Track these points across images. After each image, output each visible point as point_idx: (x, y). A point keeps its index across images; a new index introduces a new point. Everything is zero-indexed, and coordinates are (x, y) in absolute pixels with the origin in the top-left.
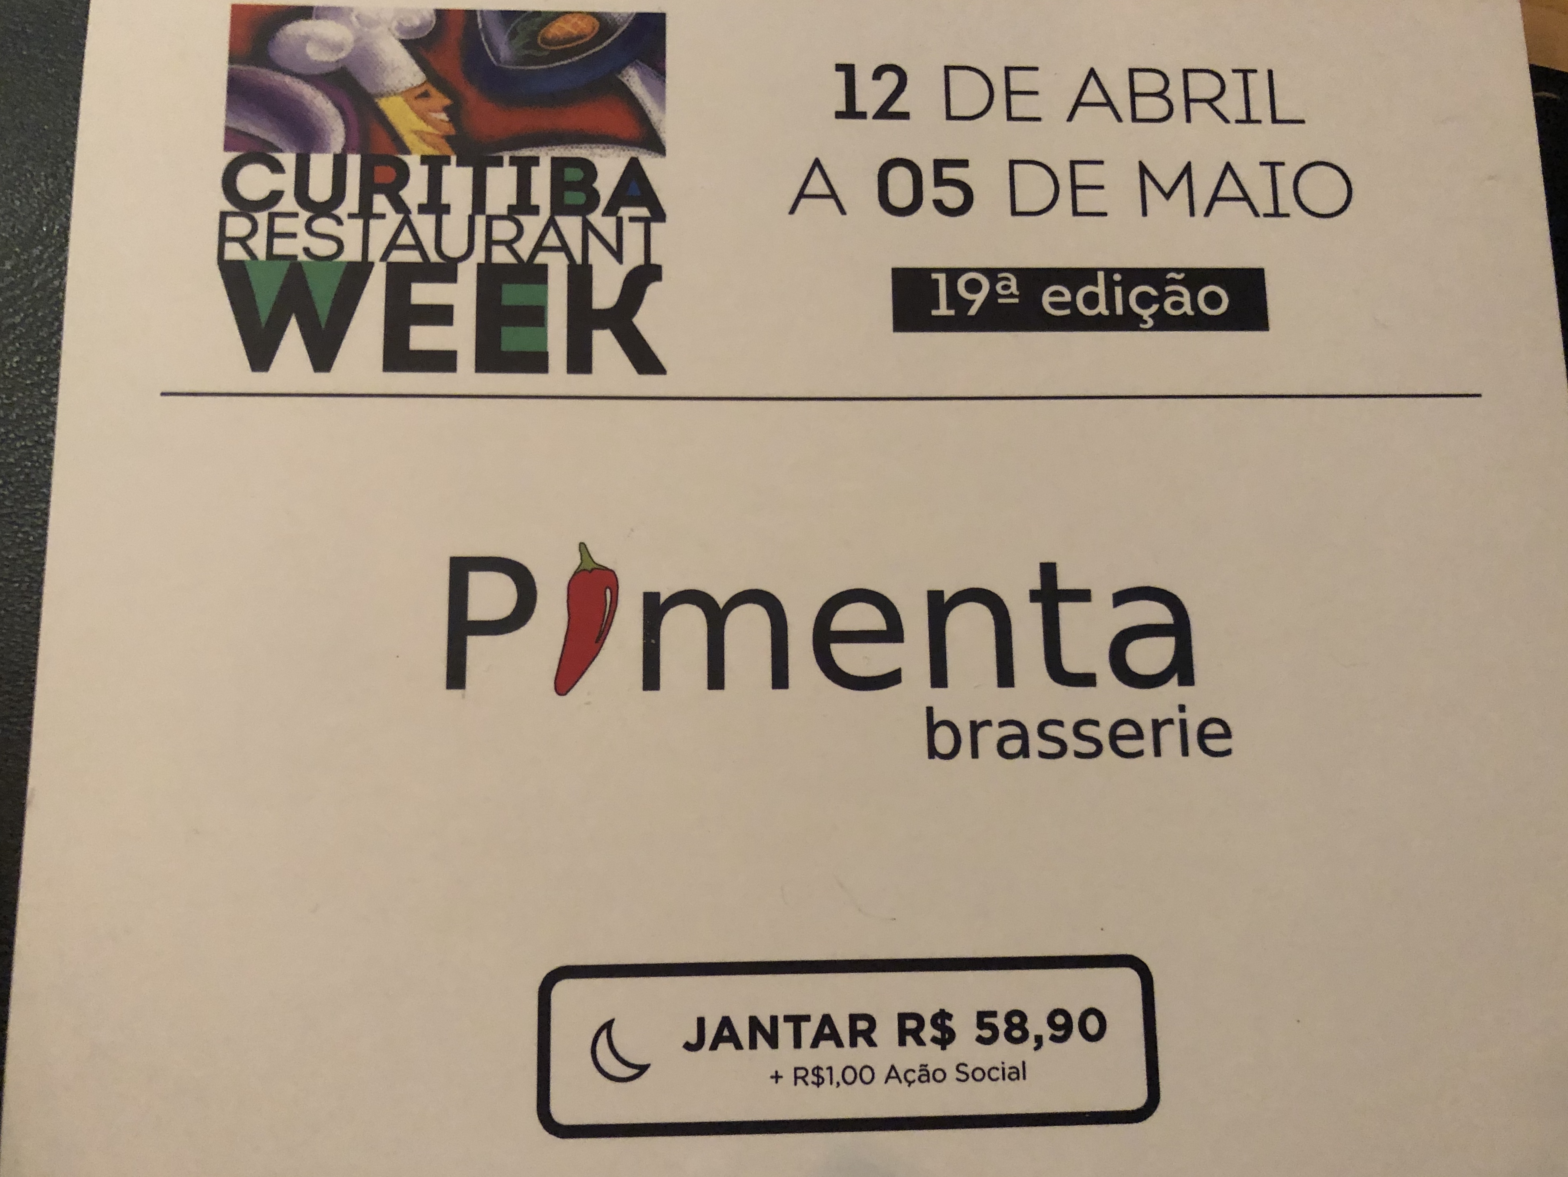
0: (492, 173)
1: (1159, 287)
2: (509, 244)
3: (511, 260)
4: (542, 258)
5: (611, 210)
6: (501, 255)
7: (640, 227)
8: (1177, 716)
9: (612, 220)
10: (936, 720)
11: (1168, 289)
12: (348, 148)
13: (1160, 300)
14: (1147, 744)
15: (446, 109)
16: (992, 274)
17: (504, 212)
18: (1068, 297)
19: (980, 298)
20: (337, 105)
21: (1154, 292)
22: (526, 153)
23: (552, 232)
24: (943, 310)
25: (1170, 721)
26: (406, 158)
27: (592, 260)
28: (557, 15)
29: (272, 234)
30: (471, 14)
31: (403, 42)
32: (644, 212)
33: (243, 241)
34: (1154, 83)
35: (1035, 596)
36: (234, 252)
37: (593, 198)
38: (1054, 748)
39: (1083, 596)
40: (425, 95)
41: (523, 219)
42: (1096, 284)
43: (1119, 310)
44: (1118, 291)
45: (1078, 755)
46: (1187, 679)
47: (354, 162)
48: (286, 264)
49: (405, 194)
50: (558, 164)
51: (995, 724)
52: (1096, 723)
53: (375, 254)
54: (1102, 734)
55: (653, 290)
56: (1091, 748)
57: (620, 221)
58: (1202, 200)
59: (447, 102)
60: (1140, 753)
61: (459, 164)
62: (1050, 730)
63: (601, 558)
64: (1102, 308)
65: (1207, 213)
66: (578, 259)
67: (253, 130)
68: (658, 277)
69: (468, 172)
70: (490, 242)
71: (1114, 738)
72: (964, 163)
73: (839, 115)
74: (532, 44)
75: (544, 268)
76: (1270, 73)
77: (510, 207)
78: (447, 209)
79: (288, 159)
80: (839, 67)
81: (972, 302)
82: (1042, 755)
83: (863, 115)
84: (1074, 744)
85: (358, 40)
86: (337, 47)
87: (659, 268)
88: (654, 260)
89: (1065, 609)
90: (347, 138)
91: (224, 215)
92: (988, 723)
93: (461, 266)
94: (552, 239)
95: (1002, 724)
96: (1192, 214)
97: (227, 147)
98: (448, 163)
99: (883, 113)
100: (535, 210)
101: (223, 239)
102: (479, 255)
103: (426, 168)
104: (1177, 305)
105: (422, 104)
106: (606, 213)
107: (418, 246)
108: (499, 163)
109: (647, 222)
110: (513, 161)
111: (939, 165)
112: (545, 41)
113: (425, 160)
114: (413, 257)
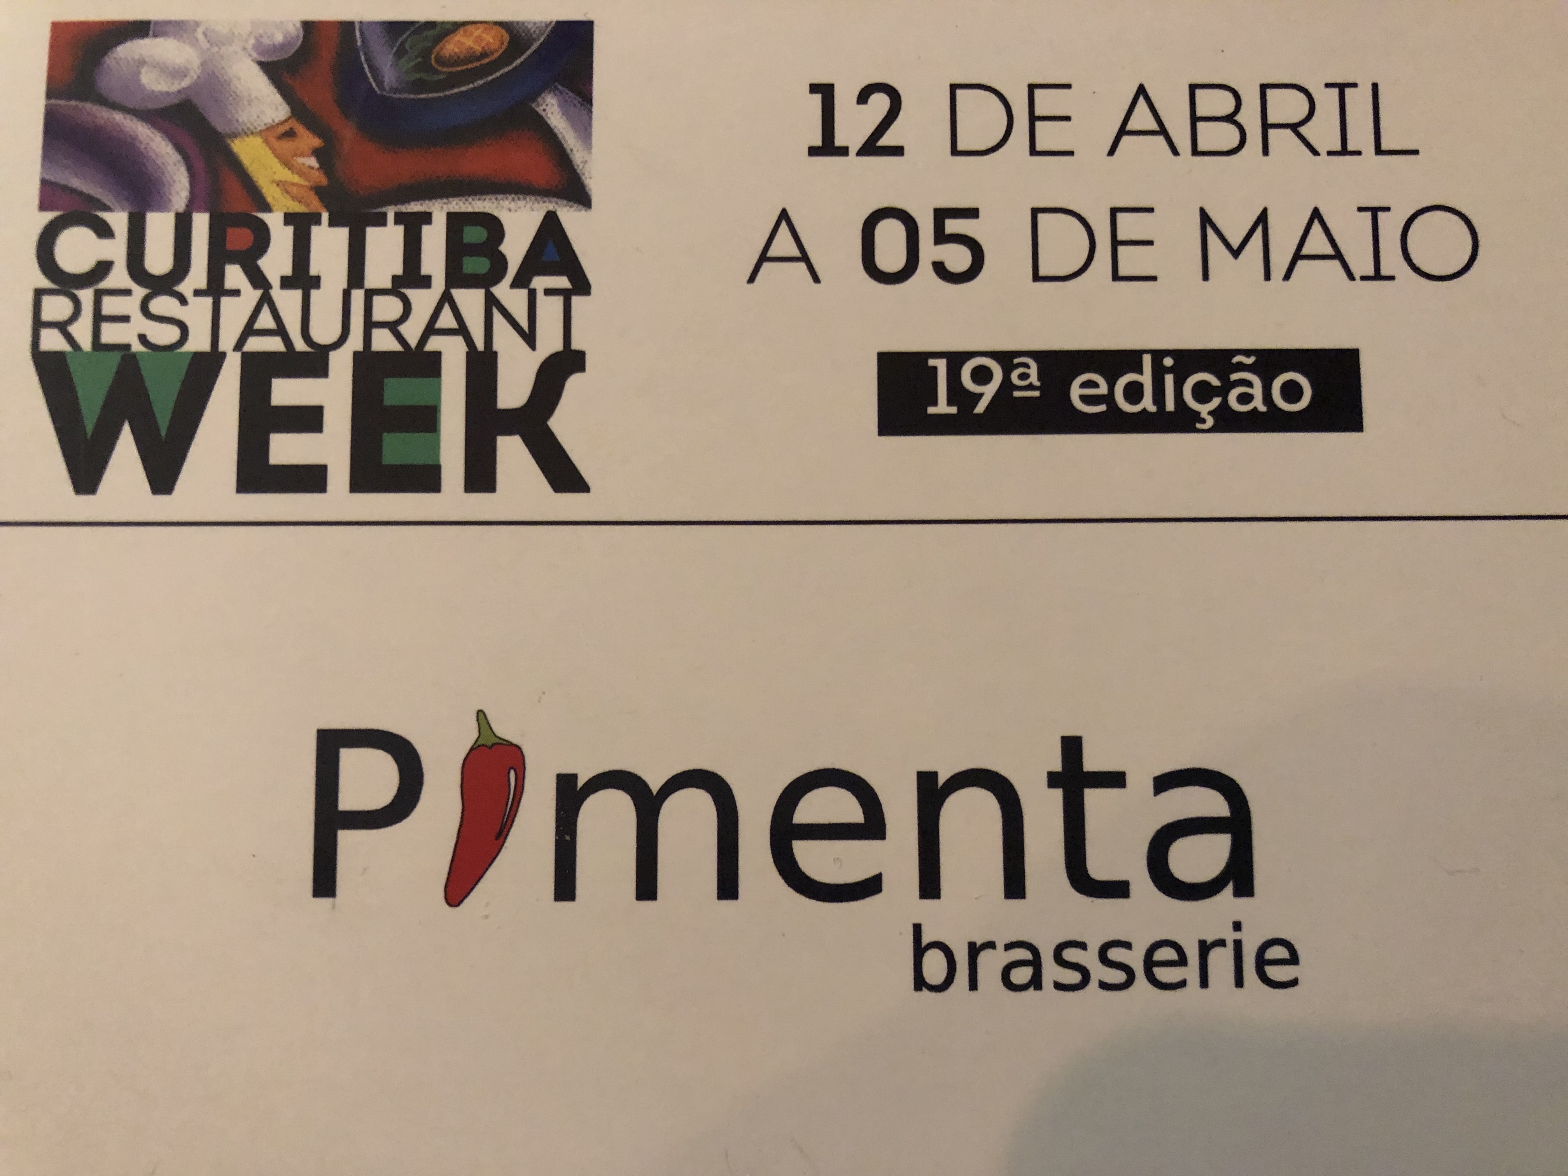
0: (372, 234)
1: (1223, 376)
2: (393, 326)
3: (396, 347)
4: (434, 344)
5: (521, 281)
6: (384, 341)
7: (558, 301)
8: (1230, 936)
9: (523, 293)
10: (926, 940)
11: (1234, 377)
12: (192, 205)
13: (1223, 391)
14: (1191, 972)
15: (317, 153)
16: (1006, 359)
17: (388, 285)
18: (1103, 389)
19: (989, 391)
20: (179, 148)
21: (1215, 382)
22: (415, 207)
23: (447, 310)
24: (942, 407)
25: (1221, 943)
26: (264, 216)
27: (496, 347)
28: (457, 26)
29: (99, 318)
30: (347, 27)
31: (261, 64)
32: (563, 282)
33: (62, 327)
34: (1223, 103)
35: (1053, 780)
36: (52, 341)
37: (500, 264)
38: (1074, 977)
39: (1116, 780)
40: (290, 134)
41: (410, 293)
42: (1141, 372)
43: (1170, 406)
44: (1169, 379)
45: (1104, 986)
46: (1245, 889)
47: (201, 222)
48: (115, 358)
49: (264, 263)
50: (455, 221)
51: (1000, 946)
52: (1127, 945)
53: (227, 343)
54: (1135, 959)
55: (574, 383)
56: (1119, 977)
57: (532, 294)
58: (1280, 260)
59: (317, 142)
60: (1182, 984)
61: (332, 224)
62: (1070, 955)
63: (505, 729)
64: (1148, 403)
65: (1287, 277)
66: (480, 345)
67: (76, 183)
68: (581, 368)
69: (343, 234)
70: (370, 324)
71: (1149, 964)
72: (972, 213)
73: (813, 151)
74: (424, 66)
75: (437, 355)
76: (1375, 87)
77: (395, 278)
78: (316, 282)
79: (118, 220)
80: (814, 88)
81: (981, 395)
82: (1059, 986)
83: (843, 151)
84: (1099, 972)
85: (203, 64)
86: (178, 73)
87: (581, 355)
88: (575, 345)
89: (1093, 797)
90: (192, 192)
91: (39, 293)
92: (991, 945)
93: (333, 355)
94: (446, 320)
95: (1009, 947)
96: (1267, 277)
97: (44, 206)
98: (318, 222)
99: (870, 148)
100: (425, 282)
101: (38, 324)
102: (355, 342)
103: (290, 229)
104: (1245, 398)
105: (286, 145)
106: (515, 285)
107: (281, 331)
108: (381, 221)
109: (567, 295)
110: (400, 218)
111: (941, 215)
112: (440, 60)
113: (289, 219)
114: (275, 344)
